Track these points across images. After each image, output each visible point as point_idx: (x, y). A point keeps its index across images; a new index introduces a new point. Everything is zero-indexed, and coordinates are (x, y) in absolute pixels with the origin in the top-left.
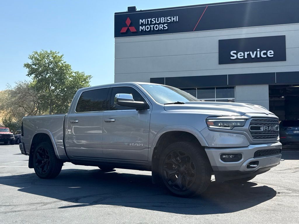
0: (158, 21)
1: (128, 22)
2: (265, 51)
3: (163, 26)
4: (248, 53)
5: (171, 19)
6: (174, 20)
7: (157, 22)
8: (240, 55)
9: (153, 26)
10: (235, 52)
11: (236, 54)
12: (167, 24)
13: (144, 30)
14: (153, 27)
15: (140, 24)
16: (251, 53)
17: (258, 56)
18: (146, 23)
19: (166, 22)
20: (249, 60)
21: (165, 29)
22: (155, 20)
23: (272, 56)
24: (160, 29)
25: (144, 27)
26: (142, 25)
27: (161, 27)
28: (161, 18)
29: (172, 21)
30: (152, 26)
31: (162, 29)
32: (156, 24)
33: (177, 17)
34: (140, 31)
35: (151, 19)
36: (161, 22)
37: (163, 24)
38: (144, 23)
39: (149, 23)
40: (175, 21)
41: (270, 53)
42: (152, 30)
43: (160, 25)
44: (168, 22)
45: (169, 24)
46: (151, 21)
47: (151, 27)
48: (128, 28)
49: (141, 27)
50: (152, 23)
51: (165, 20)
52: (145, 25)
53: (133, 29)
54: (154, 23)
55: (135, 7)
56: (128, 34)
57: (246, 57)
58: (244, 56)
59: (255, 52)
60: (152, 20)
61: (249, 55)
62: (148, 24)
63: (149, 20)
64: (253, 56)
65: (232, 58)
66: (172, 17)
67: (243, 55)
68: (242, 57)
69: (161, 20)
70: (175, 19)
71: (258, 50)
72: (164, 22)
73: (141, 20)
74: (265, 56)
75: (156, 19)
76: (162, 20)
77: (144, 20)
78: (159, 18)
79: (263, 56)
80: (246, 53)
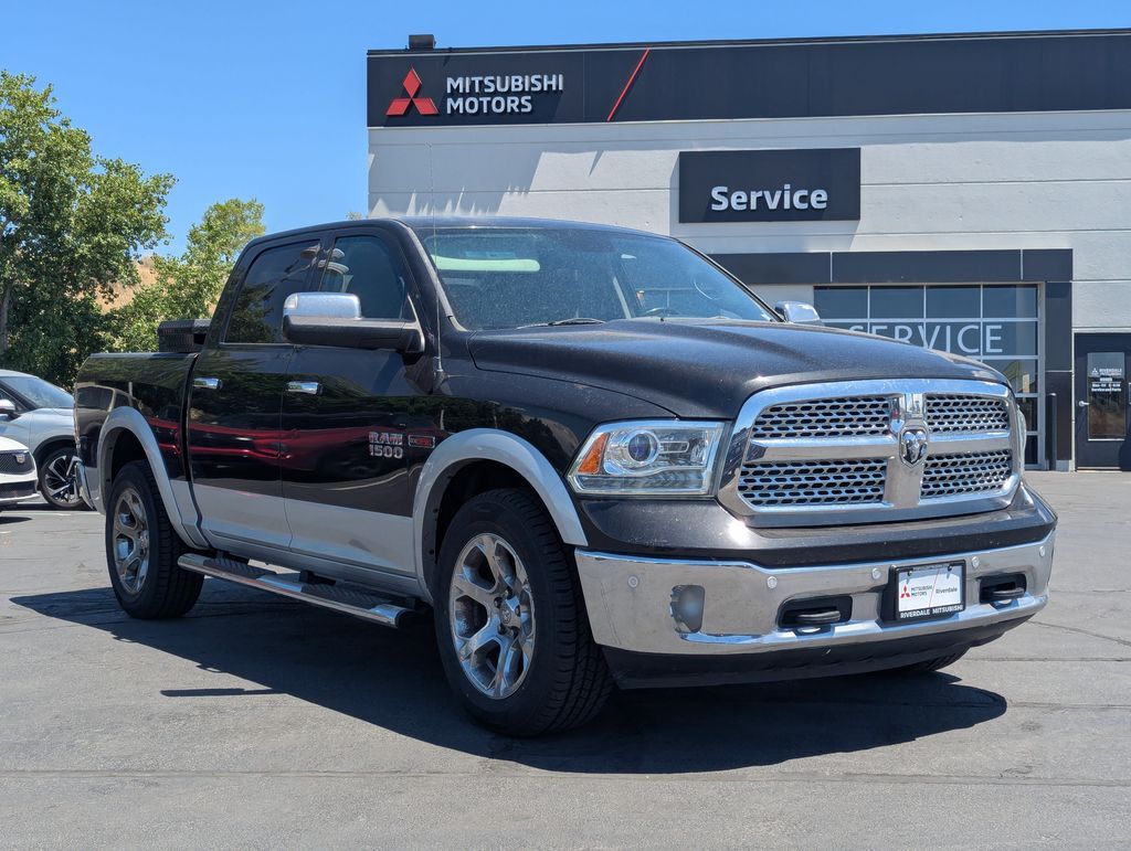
0: (503, 86)
1: (412, 82)
2: (805, 193)
3: (517, 103)
4: (760, 194)
5: (541, 81)
6: (550, 86)
7: (499, 89)
8: (738, 200)
9: (489, 99)
10: (725, 189)
11: (727, 195)
12: (529, 98)
13: (461, 111)
14: (489, 103)
15: (449, 91)
16: (767, 194)
17: (787, 205)
18: (467, 91)
19: (527, 89)
20: (761, 214)
21: (523, 110)
22: (494, 82)
23: (824, 206)
24: (509, 110)
25: (460, 101)
26: (455, 94)
27: (512, 104)
28: (514, 78)
29: (545, 89)
30: (485, 100)
31: (517, 110)
32: (496, 93)
33: (561, 76)
34: (449, 111)
35: (481, 78)
36: (513, 89)
37: (520, 94)
38: (461, 91)
39: (477, 90)
40: (554, 88)
41: (819, 198)
42: (485, 111)
43: (509, 99)
44: (533, 89)
45: (537, 97)
46: (481, 83)
47: (481, 104)
48: (412, 102)
49: (450, 101)
50: (486, 90)
51: (523, 83)
52: (465, 96)
53: (425, 107)
54: (492, 90)
55: (432, 36)
56: (411, 118)
57: (753, 206)
58: (748, 203)
59: (778, 195)
60: (486, 82)
61: (761, 200)
62: (472, 93)
63: (477, 80)
64: (773, 205)
65: (715, 207)
66: (545, 77)
67: (744, 199)
68: (744, 207)
69: (513, 83)
70: (553, 83)
71: (787, 187)
72: (520, 89)
73: (450, 81)
74: (805, 206)
75: (499, 78)
76: (516, 82)
77: (460, 80)
78: (507, 78)
79: (797, 204)
80: (754, 196)
